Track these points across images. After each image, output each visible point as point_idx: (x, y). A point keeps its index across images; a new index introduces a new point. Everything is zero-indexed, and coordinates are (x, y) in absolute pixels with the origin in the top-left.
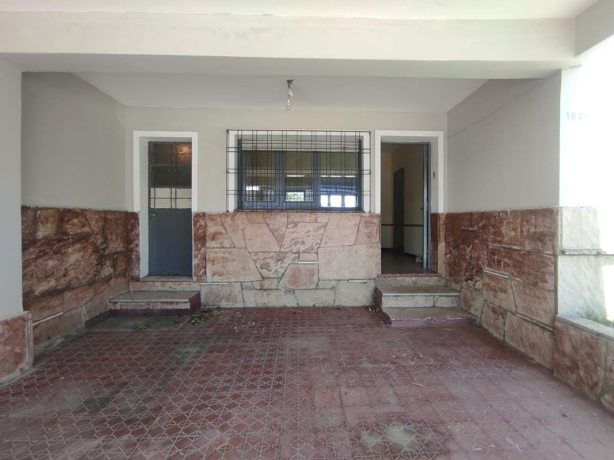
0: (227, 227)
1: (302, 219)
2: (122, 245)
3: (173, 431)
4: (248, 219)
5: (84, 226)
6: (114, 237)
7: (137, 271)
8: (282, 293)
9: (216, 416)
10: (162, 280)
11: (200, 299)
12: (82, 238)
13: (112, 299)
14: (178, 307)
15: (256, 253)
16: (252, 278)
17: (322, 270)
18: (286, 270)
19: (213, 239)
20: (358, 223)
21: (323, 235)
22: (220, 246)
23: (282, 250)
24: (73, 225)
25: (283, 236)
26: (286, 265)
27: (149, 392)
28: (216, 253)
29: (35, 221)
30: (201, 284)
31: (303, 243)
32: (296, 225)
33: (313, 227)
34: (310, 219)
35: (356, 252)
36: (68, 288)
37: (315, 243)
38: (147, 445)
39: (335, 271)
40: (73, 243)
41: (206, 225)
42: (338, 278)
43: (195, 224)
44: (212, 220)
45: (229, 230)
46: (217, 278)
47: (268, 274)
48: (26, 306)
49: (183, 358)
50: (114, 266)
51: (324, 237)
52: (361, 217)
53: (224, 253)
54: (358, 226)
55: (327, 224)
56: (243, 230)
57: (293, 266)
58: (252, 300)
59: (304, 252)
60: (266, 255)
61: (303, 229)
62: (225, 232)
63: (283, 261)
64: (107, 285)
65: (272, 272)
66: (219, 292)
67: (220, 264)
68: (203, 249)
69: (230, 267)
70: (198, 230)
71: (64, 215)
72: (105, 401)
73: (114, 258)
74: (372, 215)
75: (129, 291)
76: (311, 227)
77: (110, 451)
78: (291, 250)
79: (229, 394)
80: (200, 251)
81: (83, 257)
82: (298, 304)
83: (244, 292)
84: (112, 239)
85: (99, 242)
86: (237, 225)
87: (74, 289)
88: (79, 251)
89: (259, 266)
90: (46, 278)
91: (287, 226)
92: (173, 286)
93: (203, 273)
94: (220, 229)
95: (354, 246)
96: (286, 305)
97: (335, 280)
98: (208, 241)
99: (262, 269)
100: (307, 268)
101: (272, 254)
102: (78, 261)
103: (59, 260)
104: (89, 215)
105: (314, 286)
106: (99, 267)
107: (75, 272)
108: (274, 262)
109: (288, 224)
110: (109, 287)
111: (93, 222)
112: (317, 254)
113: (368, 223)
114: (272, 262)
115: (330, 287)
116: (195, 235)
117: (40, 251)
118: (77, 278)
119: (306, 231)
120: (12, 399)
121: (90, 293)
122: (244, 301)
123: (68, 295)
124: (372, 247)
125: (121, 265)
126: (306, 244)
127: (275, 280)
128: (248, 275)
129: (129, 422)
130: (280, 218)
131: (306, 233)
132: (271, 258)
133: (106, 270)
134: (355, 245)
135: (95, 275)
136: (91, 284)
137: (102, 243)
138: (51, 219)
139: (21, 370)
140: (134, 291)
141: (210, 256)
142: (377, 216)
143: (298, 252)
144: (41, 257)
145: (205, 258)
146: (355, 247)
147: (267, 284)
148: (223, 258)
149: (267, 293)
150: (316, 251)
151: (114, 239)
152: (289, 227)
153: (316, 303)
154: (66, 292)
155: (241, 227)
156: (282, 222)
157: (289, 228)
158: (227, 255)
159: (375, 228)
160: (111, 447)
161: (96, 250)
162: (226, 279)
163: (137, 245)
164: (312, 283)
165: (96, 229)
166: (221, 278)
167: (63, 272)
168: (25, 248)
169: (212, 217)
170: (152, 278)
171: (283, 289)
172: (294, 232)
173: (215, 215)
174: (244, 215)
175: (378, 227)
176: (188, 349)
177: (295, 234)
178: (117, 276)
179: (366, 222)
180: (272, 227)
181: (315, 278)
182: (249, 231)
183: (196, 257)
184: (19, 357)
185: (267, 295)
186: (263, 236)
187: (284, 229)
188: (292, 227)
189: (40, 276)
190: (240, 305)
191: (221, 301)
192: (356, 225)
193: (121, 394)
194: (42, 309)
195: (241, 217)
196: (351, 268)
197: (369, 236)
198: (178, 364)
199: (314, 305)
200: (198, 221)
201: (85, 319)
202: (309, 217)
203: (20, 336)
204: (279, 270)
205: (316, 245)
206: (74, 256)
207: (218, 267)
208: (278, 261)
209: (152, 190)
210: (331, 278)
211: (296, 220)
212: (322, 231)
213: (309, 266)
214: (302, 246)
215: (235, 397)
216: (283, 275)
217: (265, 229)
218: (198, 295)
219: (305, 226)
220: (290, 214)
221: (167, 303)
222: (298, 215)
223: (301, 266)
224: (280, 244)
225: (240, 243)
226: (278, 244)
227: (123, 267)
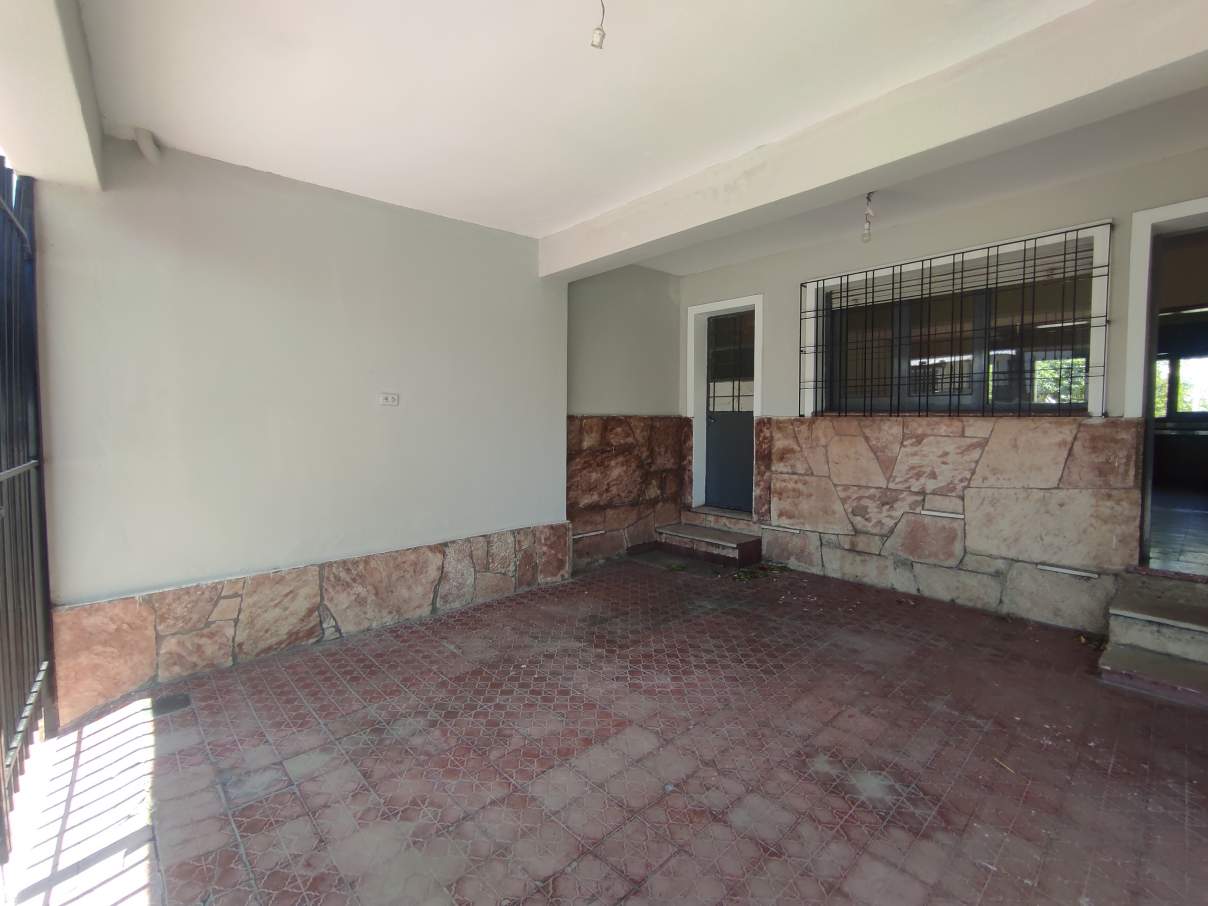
0: (801, 441)
1: (933, 429)
2: (672, 461)
3: (635, 662)
4: (834, 428)
5: (628, 435)
6: (663, 450)
7: (689, 498)
8: (890, 563)
9: (678, 668)
10: (716, 513)
11: (761, 550)
12: (625, 450)
13: (659, 528)
14: (724, 553)
15: (846, 488)
16: (837, 529)
17: (972, 534)
18: (896, 524)
19: (781, 459)
20: (1070, 439)
21: (977, 462)
22: (790, 471)
23: (892, 486)
24: (616, 434)
25: (893, 461)
26: (897, 514)
27: (640, 627)
28: (784, 481)
29: (581, 430)
30: (763, 526)
31: (933, 476)
32: (919, 439)
33: (956, 446)
34: (950, 430)
35: (1061, 505)
36: (610, 505)
37: (960, 477)
38: (609, 662)
39: (1005, 540)
40: (616, 456)
41: (772, 437)
42: (1012, 554)
43: (758, 436)
44: (779, 428)
45: (804, 446)
46: (785, 522)
47: (864, 526)
48: (570, 515)
49: (693, 609)
50: (661, 487)
51: (979, 467)
52: (1080, 425)
53: (796, 482)
54: (1068, 447)
55: (986, 441)
56: (826, 447)
57: (911, 517)
58: (836, 566)
59: (934, 493)
60: (862, 493)
61: (935, 450)
62: (799, 449)
63: (892, 507)
64: (651, 510)
65: (871, 524)
66: (788, 543)
67: (789, 500)
68: (767, 474)
69: (805, 505)
70: (760, 445)
71: (608, 423)
72: (604, 620)
73: (662, 476)
74: (1112, 422)
75: (680, 523)
76: (950, 446)
77: (584, 654)
78: (909, 487)
79: (706, 657)
80: (763, 476)
81: (626, 472)
82: (918, 590)
83: (824, 549)
84: (659, 454)
85: (644, 455)
86: (818, 439)
87: (615, 507)
88: (623, 465)
89: (850, 510)
90: (590, 491)
91: (902, 443)
92: (727, 523)
93: (766, 511)
94: (789, 443)
95: (1057, 491)
96: (895, 587)
97: (1005, 558)
98: (775, 461)
99: (854, 515)
100: (940, 525)
101: (872, 491)
102: (620, 476)
103: (602, 473)
104: (633, 423)
105: (953, 562)
106: (644, 486)
107: (618, 489)
108: (874, 505)
109: (904, 439)
110: (654, 512)
111: (638, 431)
112: (963, 499)
113: (1096, 442)
114: (872, 506)
115: (992, 570)
116: (757, 452)
117: (585, 462)
118: (619, 495)
119: (940, 453)
120: (547, 596)
121: (633, 516)
122: (823, 566)
123: (610, 513)
124: (1109, 496)
125: (671, 488)
126: (939, 478)
127: (877, 538)
128: (831, 523)
129: (608, 641)
130: (890, 428)
131: (941, 456)
132: (870, 497)
133: (652, 490)
134: (1058, 488)
135: (639, 496)
136: (634, 504)
137: (648, 457)
138: (595, 428)
139: (563, 576)
140: (686, 524)
141: (777, 485)
142: (1130, 423)
143: (922, 493)
144: (584, 469)
145: (769, 488)
146: (1061, 494)
147: (862, 543)
148: (794, 490)
149: (863, 558)
150: (961, 493)
151: (663, 453)
152: (905, 443)
153: (958, 597)
154: (608, 510)
155: (823, 441)
156: (892, 435)
157: (905, 446)
158: (800, 486)
159: (1122, 454)
160: (586, 651)
161: (640, 466)
162: (797, 524)
163: (690, 462)
164: (950, 555)
165: (641, 440)
166: (791, 521)
167: (605, 487)
168: (570, 458)
169: (780, 425)
170: (706, 510)
171: (892, 557)
172: (915, 454)
173: (784, 422)
174: (828, 422)
175: (1133, 451)
176: (704, 603)
177: (916, 458)
178: (665, 501)
179: (1093, 439)
180: (874, 443)
181: (958, 548)
182: (835, 450)
183: (758, 485)
184: (561, 564)
185: (862, 561)
186: (858, 459)
187: (896, 447)
188: (912, 445)
189: (584, 488)
190: (816, 570)
191: (789, 559)
192: (1063, 444)
193: (618, 620)
194: (586, 523)
195: (823, 425)
196: (1048, 539)
197: (1103, 471)
198: (683, 613)
199: (953, 600)
200: (761, 431)
201: (627, 544)
202: (948, 426)
203: (562, 543)
204: (883, 521)
205: (961, 481)
206: (616, 471)
207: (786, 505)
208: (883, 505)
209: (712, 384)
210: (995, 552)
211: (920, 431)
212: (976, 454)
213: (945, 522)
214: (932, 481)
215: (710, 662)
216: (892, 531)
217: (862, 447)
218: (758, 542)
219: (938, 443)
220: (909, 419)
221: (712, 544)
222: (924, 421)
223: (927, 520)
224: (888, 475)
225: (820, 468)
226: (884, 473)
227: (674, 489)
